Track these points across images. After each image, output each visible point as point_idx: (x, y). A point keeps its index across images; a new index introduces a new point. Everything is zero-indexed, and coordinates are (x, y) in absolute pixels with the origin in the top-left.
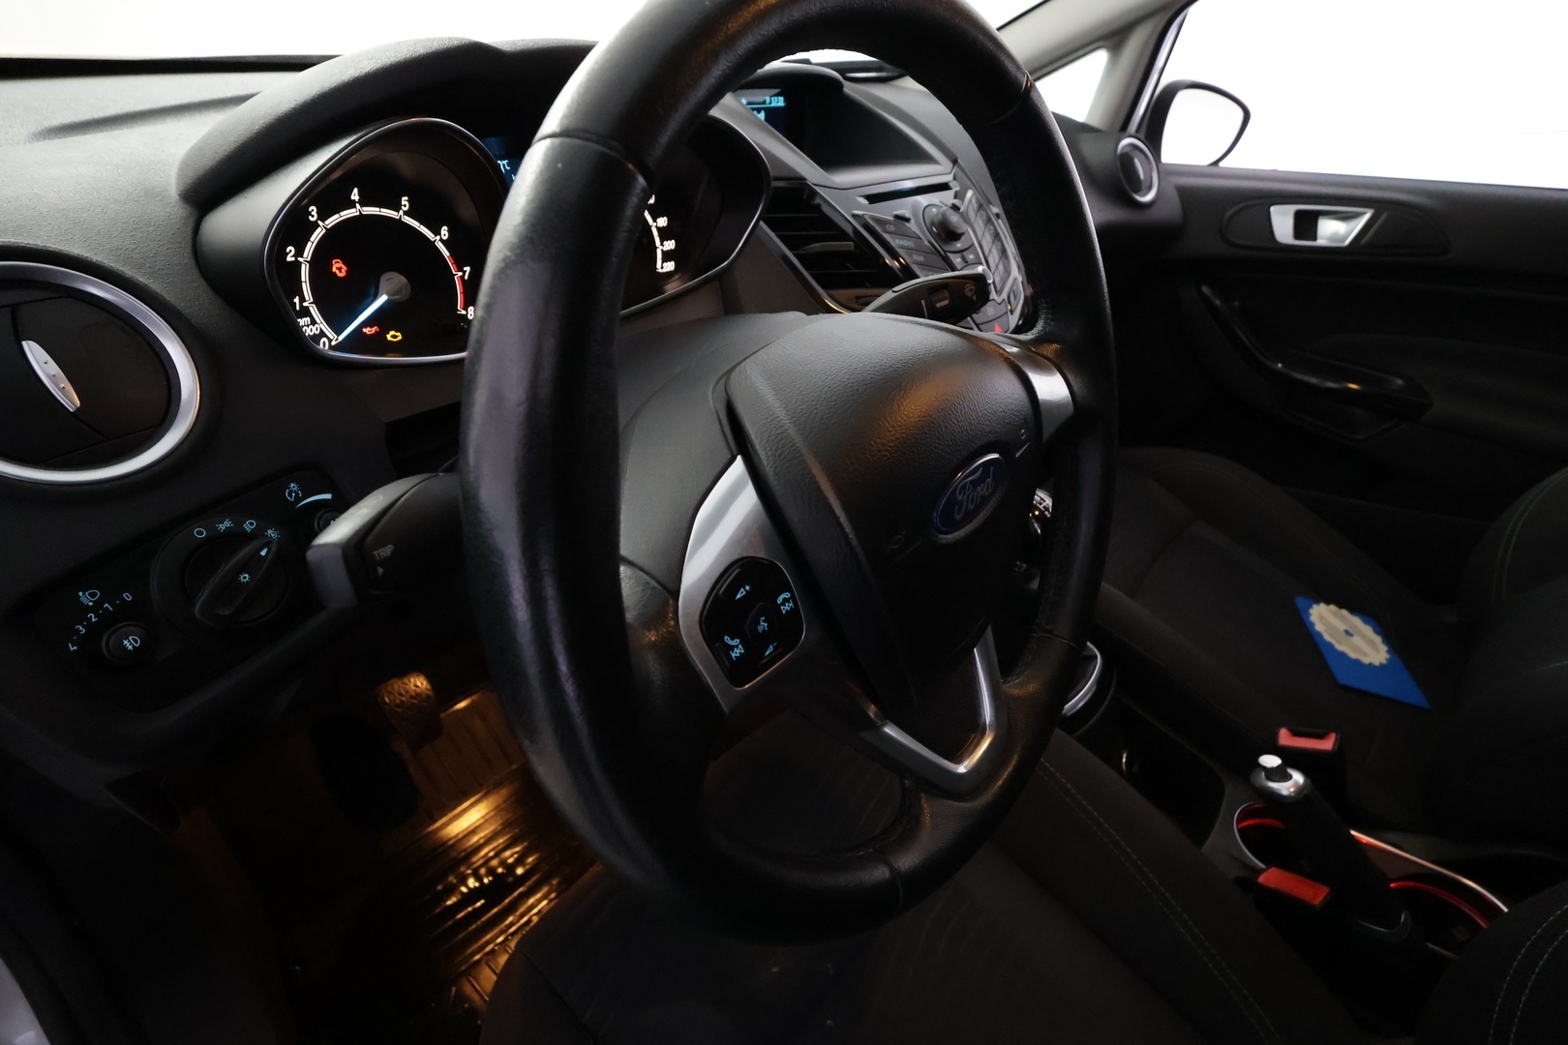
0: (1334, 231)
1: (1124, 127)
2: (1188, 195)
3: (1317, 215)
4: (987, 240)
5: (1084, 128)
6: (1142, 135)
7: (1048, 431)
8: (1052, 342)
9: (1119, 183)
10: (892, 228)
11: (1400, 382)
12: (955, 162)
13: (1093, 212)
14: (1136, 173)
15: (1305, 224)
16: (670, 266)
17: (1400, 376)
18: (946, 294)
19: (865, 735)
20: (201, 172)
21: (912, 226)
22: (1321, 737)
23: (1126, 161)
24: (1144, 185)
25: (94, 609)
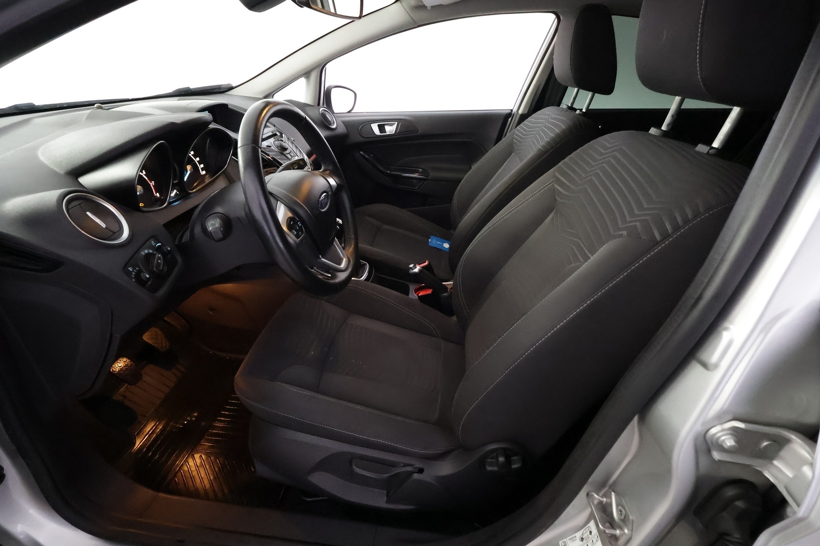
0: (390, 129)
1: (319, 104)
2: (346, 124)
3: (384, 125)
4: (294, 149)
5: (306, 105)
6: (325, 106)
7: (334, 190)
8: (327, 171)
9: (325, 123)
10: (267, 150)
11: (421, 170)
12: (275, 126)
13: (322, 134)
14: (328, 118)
15: (381, 128)
16: (204, 172)
17: (421, 169)
18: (296, 165)
19: (318, 260)
20: (74, 167)
21: (272, 148)
22: (425, 262)
23: (323, 116)
24: (332, 123)
25: (133, 271)
